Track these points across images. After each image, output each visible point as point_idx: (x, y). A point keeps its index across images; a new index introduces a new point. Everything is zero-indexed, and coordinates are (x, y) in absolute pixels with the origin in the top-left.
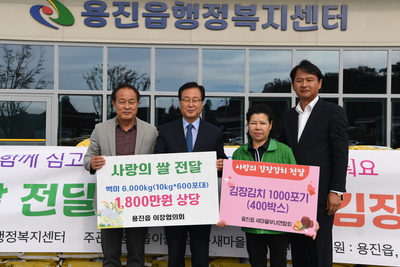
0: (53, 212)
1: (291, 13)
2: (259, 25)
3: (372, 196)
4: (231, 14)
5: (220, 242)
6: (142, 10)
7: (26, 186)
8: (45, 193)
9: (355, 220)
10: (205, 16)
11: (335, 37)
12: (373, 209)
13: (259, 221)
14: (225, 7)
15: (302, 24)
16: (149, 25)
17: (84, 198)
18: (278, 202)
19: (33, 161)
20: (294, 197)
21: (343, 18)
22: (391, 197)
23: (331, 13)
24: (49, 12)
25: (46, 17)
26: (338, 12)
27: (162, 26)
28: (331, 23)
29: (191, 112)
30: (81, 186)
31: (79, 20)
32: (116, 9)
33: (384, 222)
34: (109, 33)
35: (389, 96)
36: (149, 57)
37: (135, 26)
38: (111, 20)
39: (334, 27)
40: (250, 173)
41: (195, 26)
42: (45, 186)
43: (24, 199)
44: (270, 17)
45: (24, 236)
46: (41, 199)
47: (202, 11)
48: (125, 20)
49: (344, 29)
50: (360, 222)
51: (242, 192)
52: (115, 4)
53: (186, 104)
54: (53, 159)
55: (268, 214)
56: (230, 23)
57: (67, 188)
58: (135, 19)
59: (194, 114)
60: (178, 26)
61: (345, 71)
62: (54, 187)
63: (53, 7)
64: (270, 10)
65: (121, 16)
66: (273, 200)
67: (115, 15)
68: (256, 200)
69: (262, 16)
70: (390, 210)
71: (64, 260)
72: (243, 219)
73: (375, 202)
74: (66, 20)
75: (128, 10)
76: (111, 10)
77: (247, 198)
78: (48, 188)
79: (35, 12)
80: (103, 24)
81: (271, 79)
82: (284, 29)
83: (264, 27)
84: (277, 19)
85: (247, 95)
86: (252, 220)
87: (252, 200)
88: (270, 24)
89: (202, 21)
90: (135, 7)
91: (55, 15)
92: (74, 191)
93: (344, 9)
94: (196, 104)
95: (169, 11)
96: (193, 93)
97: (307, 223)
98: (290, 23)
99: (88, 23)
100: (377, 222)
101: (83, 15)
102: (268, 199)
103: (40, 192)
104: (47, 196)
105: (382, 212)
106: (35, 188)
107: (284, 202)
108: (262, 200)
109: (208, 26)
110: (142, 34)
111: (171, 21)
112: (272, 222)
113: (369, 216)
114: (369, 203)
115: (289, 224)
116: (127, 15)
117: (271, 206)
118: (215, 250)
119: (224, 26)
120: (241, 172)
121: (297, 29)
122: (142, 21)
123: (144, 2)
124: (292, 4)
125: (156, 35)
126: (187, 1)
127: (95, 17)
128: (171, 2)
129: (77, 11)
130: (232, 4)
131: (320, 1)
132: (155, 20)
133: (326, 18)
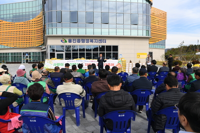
15: (100, 42)
21: (105, 41)
31: (68, 42)
32: (73, 40)
34: (72, 44)
35: (112, 52)
37: (76, 42)
38: (72, 42)
47: (85, 40)
48: (74, 42)
60: (82, 42)
64: (95, 40)
69: (94, 41)
74: (66, 42)
75: (75, 40)
79: (61, 41)
89: (85, 42)
91: (64, 41)
98: (98, 42)
110: (77, 44)
119: (89, 42)
123: (77, 39)
124: (98, 39)
125: (79, 44)
126: (83, 39)
127: (70, 41)
128: (81, 39)
129: (67, 40)
130: (90, 39)
131: (102, 39)
132: (79, 42)
133: (103, 41)
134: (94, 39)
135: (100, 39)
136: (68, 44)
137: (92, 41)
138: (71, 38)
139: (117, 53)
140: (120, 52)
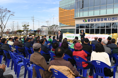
1: (111, 18)
4: (104, 19)
6: (94, 20)
15: (113, 20)
27: (96, 21)
31: (87, 21)
38: (90, 21)
44: (109, 19)
48: (92, 21)
64: (109, 18)
69: (108, 19)
76: (90, 20)
79: (83, 21)
88: (109, 20)
89: (100, 20)
90: (93, 19)
98: (111, 20)
110: (94, 22)
111: (97, 20)
119: (103, 21)
121: (112, 20)
123: (94, 19)
126: (99, 18)
127: (89, 21)
128: (97, 18)
129: (87, 20)
131: (115, 17)
133: (116, 19)
134: (107, 17)
135: (113, 17)
136: (87, 23)
137: (106, 20)
138: (89, 18)
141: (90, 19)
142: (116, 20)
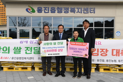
0: (31, 53)
1: (83, 9)
2: (76, 12)
3: (100, 49)
4: (70, 10)
5: (67, 59)
6: (50, 9)
7: (25, 48)
8: (30, 49)
9: (97, 54)
10: (64, 10)
11: (92, 15)
12: (101, 52)
13: (76, 55)
14: (68, 8)
15: (85, 12)
16: (52, 12)
17: (38, 50)
18: (80, 51)
19: (27, 42)
20: (84, 50)
21: (94, 11)
22: (104, 49)
23: (92, 9)
24: (30, 10)
25: (29, 11)
26: (93, 9)
27: (54, 12)
28: (92, 11)
29: (61, 31)
30: (37, 48)
31: (36, 11)
32: (44, 9)
33: (103, 55)
34: (43, 14)
35: (104, 28)
36: (51, 19)
37: (49, 12)
38: (43, 11)
39: (92, 12)
40: (74, 45)
41: (62, 12)
42: (29, 47)
43: (25, 50)
44: (78, 10)
45: (25, 58)
46: (29, 50)
47: (63, 9)
48: (46, 11)
49: (94, 13)
50: (98, 55)
51: (72, 49)
52: (44, 8)
53: (60, 29)
54: (31, 42)
55: (78, 53)
56: (69, 12)
57: (34, 48)
58: (48, 11)
59: (61, 32)
60: (58, 12)
61: (95, 22)
62: (32, 48)
63: (31, 9)
64: (78, 9)
65: (45, 10)
66: (79, 50)
67: (44, 10)
68: (75, 50)
69: (76, 10)
70: (104, 52)
71: (34, 63)
72: (72, 54)
73: (101, 50)
74: (34, 11)
75: (47, 9)
76: (43, 9)
77: (73, 50)
78: (30, 48)
79: (27, 10)
80: (41, 12)
81: (78, 24)
82: (81, 13)
83: (77, 12)
84: (80, 11)
85: (73, 28)
86: (74, 55)
87: (74, 50)
88: (78, 12)
89: (63, 11)
90: (48, 8)
91: (31, 10)
92: (36, 49)
93: (94, 9)
94: (62, 29)
95: (56, 9)
96: (61, 27)
97: (86, 55)
99: (38, 12)
100: (101, 55)
101: (37, 10)
102: (78, 50)
103: (29, 49)
104: (30, 50)
105: (102, 53)
106: (27, 48)
107: (81, 51)
108: (76, 50)
109: (65, 12)
110: (50, 14)
111: (56, 11)
112: (79, 55)
113: (100, 53)
114: (100, 51)
115: (82, 55)
116: (47, 10)
117: (78, 52)
118: (66, 61)
119: (68, 12)
120: (72, 44)
122: (50, 11)
123: (50, 7)
124: (83, 7)
125: (53, 15)
126: (60, 6)
127: (40, 11)
128: (56, 7)
129: (36, 9)
130: (70, 7)
131: (89, 7)
132: (53, 11)
133: (90, 10)
135: (86, 7)
137: (73, 11)
139: (113, 30)
140: (117, 27)
141: (43, 7)
142: (91, 13)
